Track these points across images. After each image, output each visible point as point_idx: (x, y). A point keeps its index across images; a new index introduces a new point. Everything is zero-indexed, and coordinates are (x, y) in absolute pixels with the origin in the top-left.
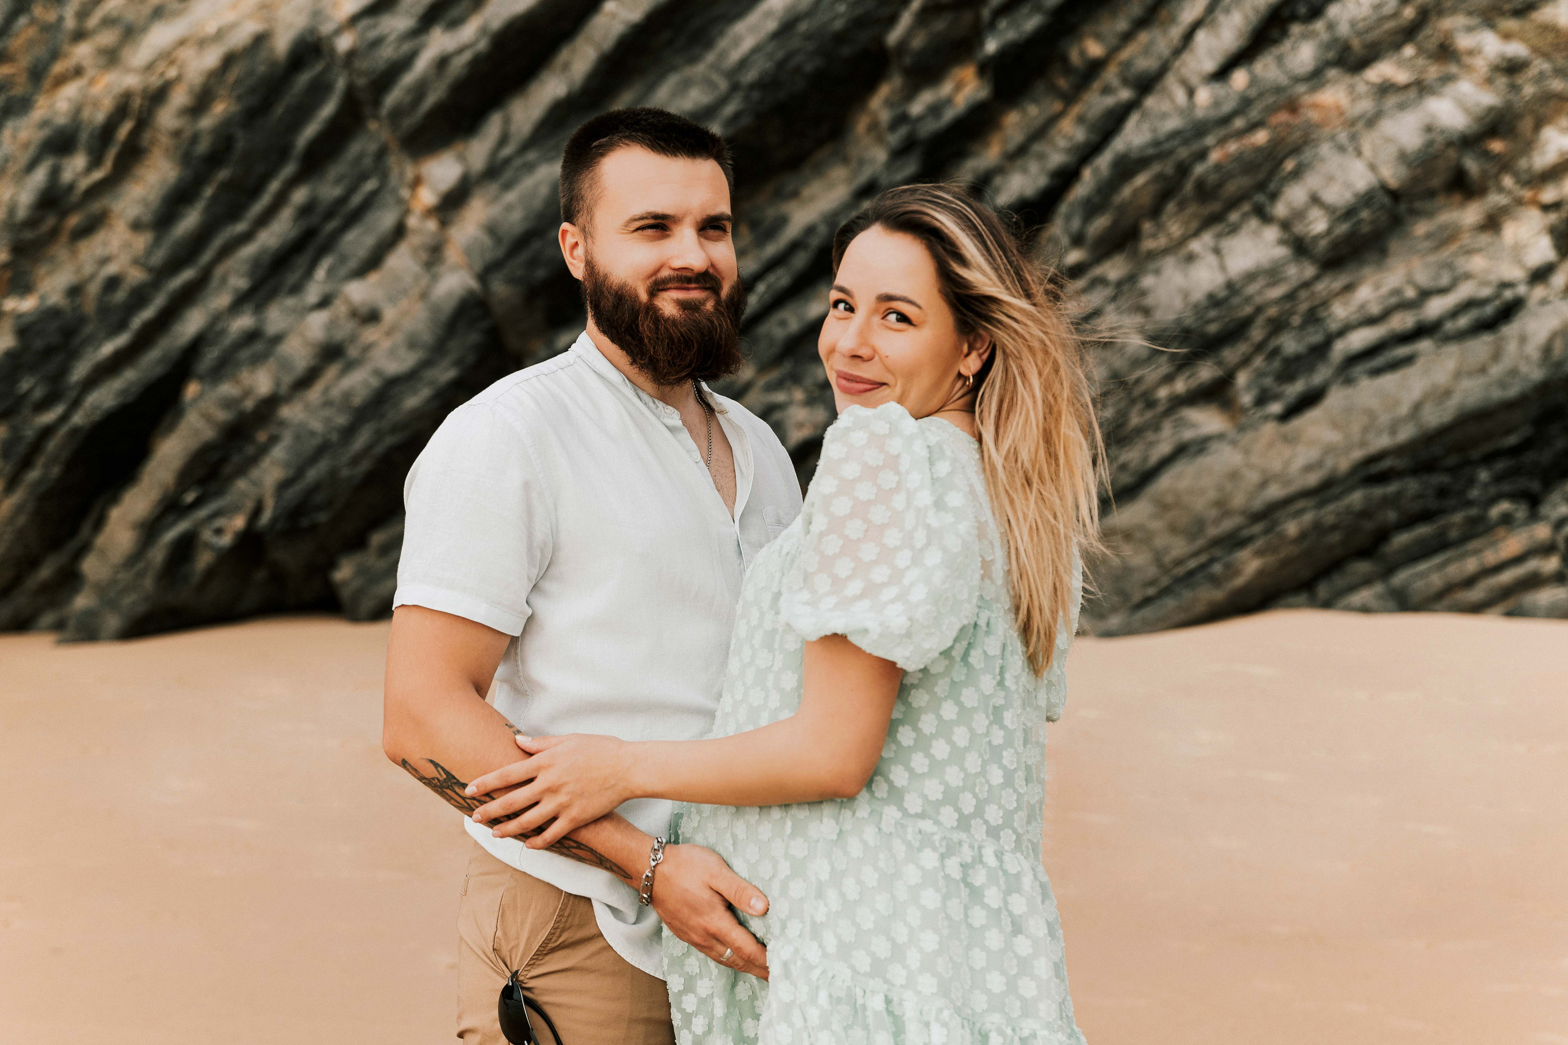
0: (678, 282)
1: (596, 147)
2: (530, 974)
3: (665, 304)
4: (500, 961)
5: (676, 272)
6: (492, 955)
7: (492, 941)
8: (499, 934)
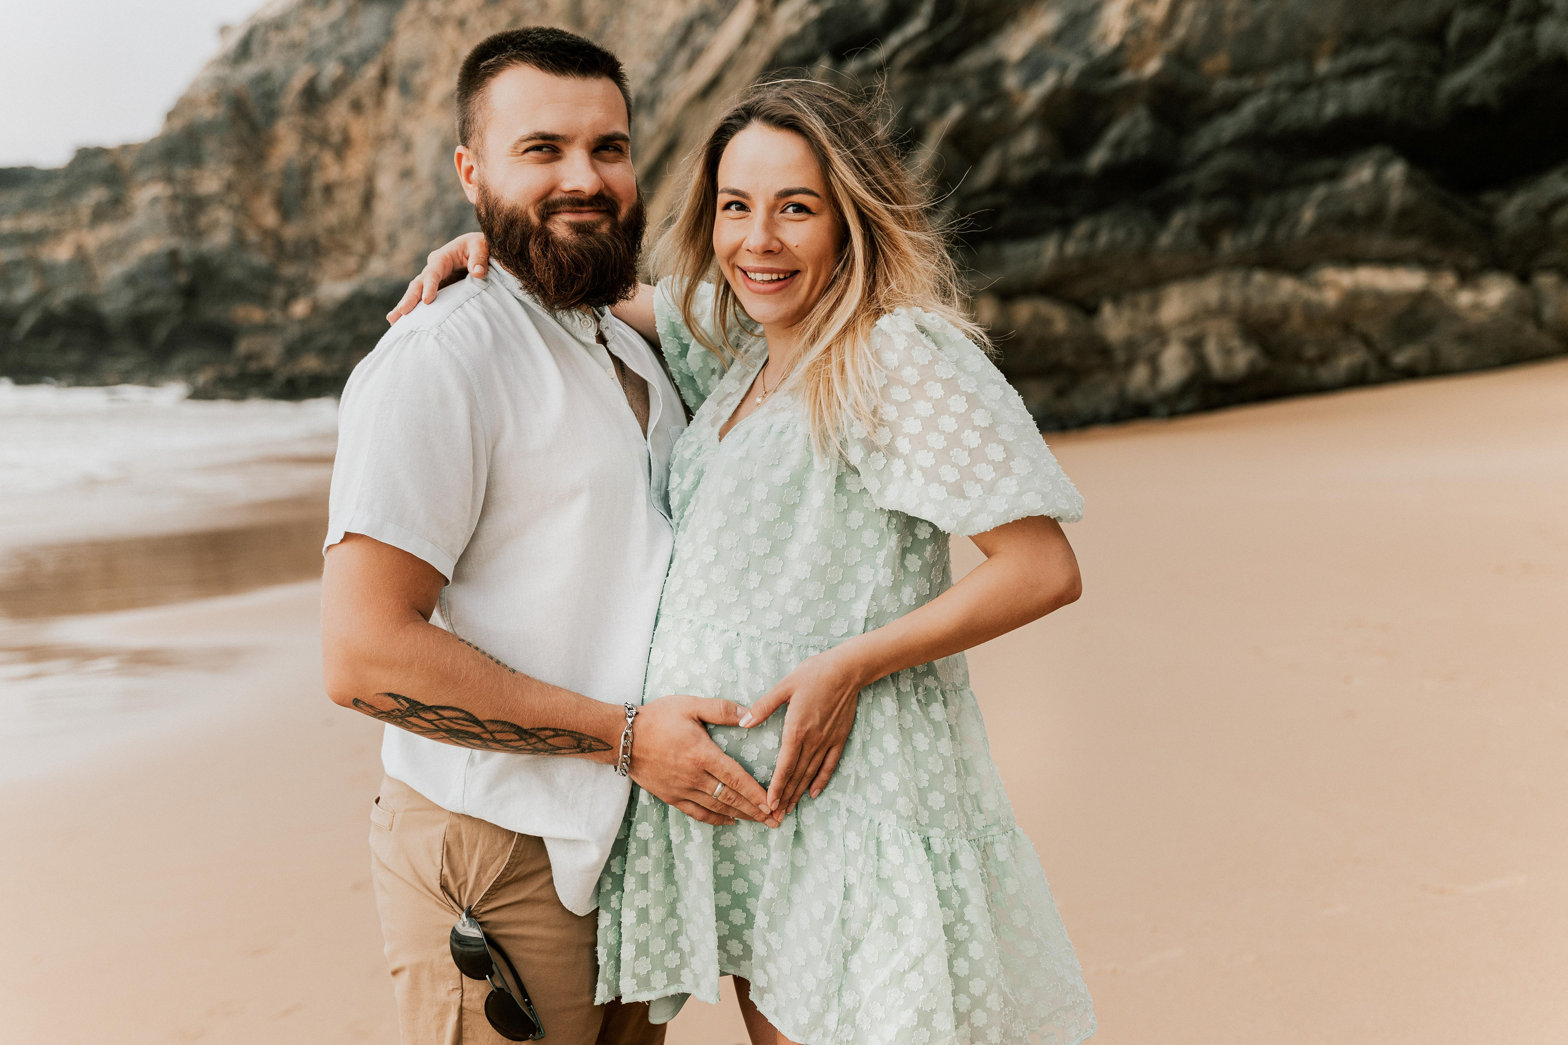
0: (569, 204)
1: (485, 67)
2: (483, 909)
3: (556, 226)
4: (448, 898)
5: (568, 195)
6: (440, 893)
7: (439, 878)
8: (446, 871)
